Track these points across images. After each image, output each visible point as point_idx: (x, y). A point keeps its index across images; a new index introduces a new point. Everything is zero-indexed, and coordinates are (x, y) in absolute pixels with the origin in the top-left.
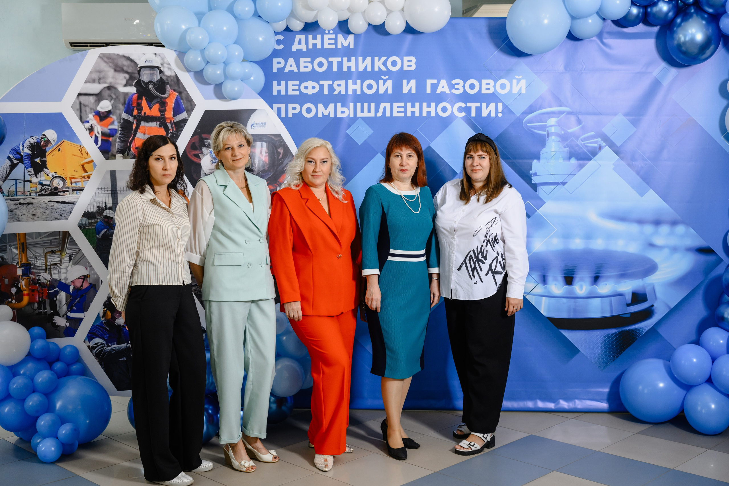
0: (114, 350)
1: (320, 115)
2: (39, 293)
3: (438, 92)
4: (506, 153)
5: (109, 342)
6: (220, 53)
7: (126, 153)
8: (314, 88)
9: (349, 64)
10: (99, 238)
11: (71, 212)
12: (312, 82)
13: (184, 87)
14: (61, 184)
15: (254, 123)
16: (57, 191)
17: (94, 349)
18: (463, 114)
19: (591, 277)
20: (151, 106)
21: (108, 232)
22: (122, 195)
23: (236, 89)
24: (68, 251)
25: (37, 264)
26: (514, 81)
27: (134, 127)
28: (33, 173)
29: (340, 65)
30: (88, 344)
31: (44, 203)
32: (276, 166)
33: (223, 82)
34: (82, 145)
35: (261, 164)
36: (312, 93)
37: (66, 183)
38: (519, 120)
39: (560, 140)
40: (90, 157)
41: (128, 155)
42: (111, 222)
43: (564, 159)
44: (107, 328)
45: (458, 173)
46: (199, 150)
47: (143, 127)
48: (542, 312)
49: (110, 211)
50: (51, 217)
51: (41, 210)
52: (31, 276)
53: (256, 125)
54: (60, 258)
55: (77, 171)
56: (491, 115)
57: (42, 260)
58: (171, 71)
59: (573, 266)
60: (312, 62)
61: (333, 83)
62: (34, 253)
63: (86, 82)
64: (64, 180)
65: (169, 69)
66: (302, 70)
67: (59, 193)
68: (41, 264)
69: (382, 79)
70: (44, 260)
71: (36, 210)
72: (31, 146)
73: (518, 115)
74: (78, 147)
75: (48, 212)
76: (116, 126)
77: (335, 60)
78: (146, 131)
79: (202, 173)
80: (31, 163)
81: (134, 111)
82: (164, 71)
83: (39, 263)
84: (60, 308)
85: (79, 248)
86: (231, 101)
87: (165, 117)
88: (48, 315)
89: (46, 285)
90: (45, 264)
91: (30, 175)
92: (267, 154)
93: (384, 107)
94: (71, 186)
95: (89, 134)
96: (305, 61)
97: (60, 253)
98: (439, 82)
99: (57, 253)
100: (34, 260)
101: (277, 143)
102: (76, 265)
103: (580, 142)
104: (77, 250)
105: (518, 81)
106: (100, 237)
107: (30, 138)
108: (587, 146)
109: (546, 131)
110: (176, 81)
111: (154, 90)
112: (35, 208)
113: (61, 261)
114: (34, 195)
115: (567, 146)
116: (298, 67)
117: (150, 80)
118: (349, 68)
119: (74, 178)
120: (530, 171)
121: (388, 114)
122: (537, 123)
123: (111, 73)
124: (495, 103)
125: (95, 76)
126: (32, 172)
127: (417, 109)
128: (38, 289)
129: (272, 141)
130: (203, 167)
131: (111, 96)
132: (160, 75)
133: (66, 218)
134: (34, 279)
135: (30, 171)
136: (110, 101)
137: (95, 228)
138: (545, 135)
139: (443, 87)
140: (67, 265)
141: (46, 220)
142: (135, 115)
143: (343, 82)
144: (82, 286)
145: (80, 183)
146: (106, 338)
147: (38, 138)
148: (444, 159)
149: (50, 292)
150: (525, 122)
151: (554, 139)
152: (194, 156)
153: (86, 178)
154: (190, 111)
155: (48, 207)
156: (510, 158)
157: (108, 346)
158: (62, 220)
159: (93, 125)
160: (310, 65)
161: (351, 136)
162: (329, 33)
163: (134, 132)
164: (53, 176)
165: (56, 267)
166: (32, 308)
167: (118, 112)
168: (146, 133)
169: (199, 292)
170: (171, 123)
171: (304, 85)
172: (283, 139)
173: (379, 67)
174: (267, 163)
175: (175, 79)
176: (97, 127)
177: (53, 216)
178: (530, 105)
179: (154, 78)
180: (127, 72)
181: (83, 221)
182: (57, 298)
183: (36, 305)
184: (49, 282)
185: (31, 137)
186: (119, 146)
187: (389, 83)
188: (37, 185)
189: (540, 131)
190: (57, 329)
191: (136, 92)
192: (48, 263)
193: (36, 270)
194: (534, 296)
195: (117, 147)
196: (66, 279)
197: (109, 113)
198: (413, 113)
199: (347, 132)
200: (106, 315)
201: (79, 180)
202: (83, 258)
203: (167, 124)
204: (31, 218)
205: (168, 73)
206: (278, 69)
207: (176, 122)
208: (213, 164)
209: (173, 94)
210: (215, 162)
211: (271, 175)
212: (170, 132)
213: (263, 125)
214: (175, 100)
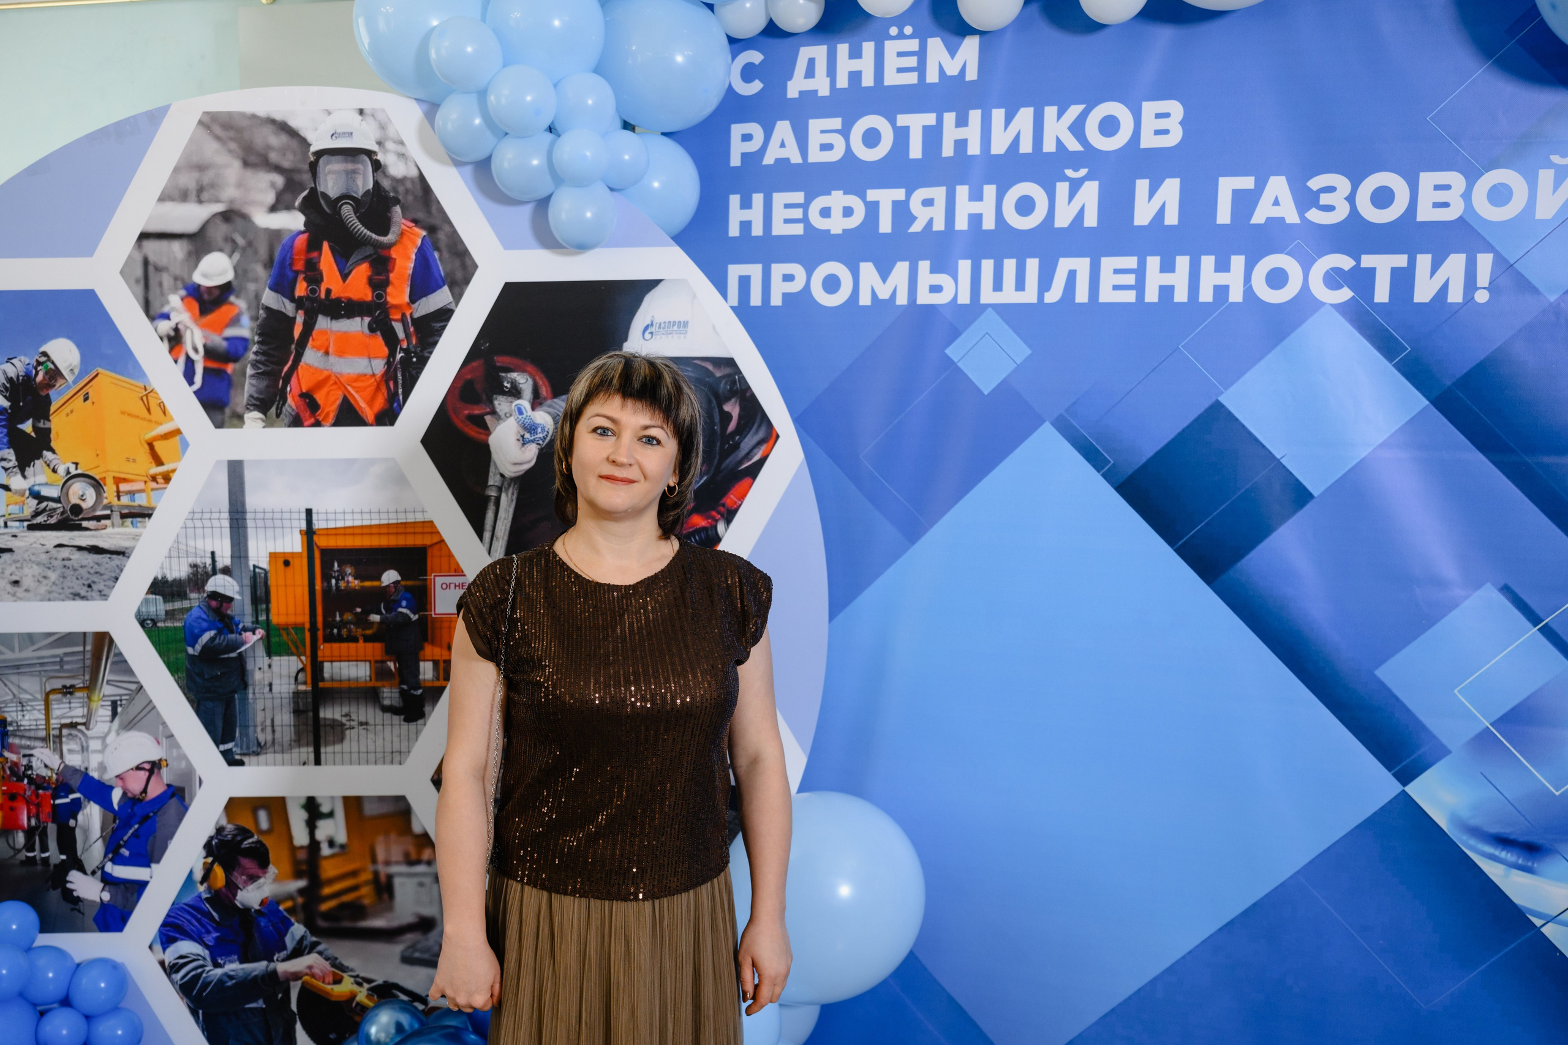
0: (231, 977)
1: (865, 300)
2: (28, 803)
3: (1258, 218)
5: (218, 953)
6: (529, 98)
7: (273, 410)
8: (848, 212)
9: (962, 133)
10: (194, 655)
11: (117, 579)
12: (844, 194)
13: (444, 213)
14: (91, 495)
15: (652, 322)
16: (80, 517)
17: (177, 971)
18: (1345, 294)
20: (347, 271)
21: (220, 639)
22: (261, 532)
23: (589, 215)
24: (107, 690)
25: (23, 723)
26: (1547, 176)
27: (297, 333)
28: (14, 462)
29: (932, 136)
30: (161, 956)
31: (44, 549)
32: (717, 457)
33: (551, 195)
34: (150, 386)
36: (844, 230)
37: (105, 495)
38: (1556, 317)
40: (172, 419)
41: (278, 416)
42: (227, 609)
44: (214, 914)
46: (485, 404)
47: (324, 332)
49: (227, 578)
50: (61, 591)
51: (36, 570)
52: (6, 754)
53: (660, 327)
54: (86, 710)
55: (134, 461)
56: (1446, 298)
57: (36, 712)
58: (406, 164)
60: (845, 132)
61: (909, 195)
62: (16, 692)
63: (162, 199)
64: (97, 485)
65: (402, 156)
66: (816, 156)
67: (85, 524)
68: (35, 723)
70: (43, 712)
71: (22, 568)
72: (8, 385)
73: (1552, 298)
74: (137, 389)
75: (53, 576)
76: (245, 329)
77: (916, 122)
78: (331, 345)
79: (491, 474)
80: (8, 435)
81: (298, 287)
83: (30, 720)
84: (85, 850)
85: (138, 683)
86: (582, 253)
87: (386, 302)
88: (52, 866)
89: (49, 784)
90: (46, 725)
91: (6, 469)
93: (1070, 271)
94: (119, 503)
95: (171, 351)
96: (822, 129)
97: (86, 695)
98: (1261, 185)
99: (78, 694)
100: (17, 711)
101: (722, 385)
102: (129, 730)
104: (133, 687)
105: (1561, 176)
106: (196, 654)
107: (7, 362)
110: (419, 193)
111: (357, 221)
112: (18, 565)
113: (89, 716)
114: (17, 527)
116: (803, 147)
117: (344, 191)
118: (961, 145)
119: (125, 480)
121: (1082, 296)
123: (231, 170)
124: (1464, 255)
125: (188, 180)
126: (10, 460)
127: (1179, 279)
128: (25, 793)
129: (707, 379)
130: (495, 456)
131: (233, 241)
132: (374, 177)
133: (104, 595)
134: (15, 765)
135: (5, 457)
136: (230, 256)
137: (184, 626)
139: (1276, 203)
140: (106, 730)
141: (49, 600)
142: (299, 297)
143: (938, 193)
144: (145, 791)
145: (144, 495)
146: (210, 941)
147: (27, 361)
149: (58, 801)
152: (469, 422)
153: (160, 480)
154: (459, 283)
155: (53, 561)
156: (1511, 450)
157: (216, 965)
158: (93, 599)
159: (180, 327)
160: (838, 141)
161: (960, 365)
162: (901, 36)
163: (296, 349)
164: (68, 472)
165: (74, 732)
166: (9, 844)
167: (252, 287)
168: (331, 350)
170: (403, 320)
171: (820, 202)
172: (740, 372)
173: (1058, 140)
175: (418, 186)
176: (192, 332)
177: (69, 588)
179: (357, 186)
180: (278, 169)
181: (151, 604)
182: (76, 819)
183: (20, 838)
184: (57, 774)
185: (9, 360)
186: (254, 389)
187: (1090, 193)
188: (23, 499)
190: (78, 907)
191: (302, 228)
192: (52, 721)
193: (21, 739)
195: (248, 392)
196: (102, 768)
197: (226, 289)
198: (1166, 291)
199: (948, 351)
200: (212, 876)
201: (139, 486)
202: (149, 712)
203: (394, 323)
204: (9, 593)
205: (397, 169)
206: (744, 156)
207: (418, 318)
208: (526, 446)
209: (412, 234)
210: (533, 441)
211: (700, 483)
212: (401, 349)
213: (681, 329)
214: (416, 251)
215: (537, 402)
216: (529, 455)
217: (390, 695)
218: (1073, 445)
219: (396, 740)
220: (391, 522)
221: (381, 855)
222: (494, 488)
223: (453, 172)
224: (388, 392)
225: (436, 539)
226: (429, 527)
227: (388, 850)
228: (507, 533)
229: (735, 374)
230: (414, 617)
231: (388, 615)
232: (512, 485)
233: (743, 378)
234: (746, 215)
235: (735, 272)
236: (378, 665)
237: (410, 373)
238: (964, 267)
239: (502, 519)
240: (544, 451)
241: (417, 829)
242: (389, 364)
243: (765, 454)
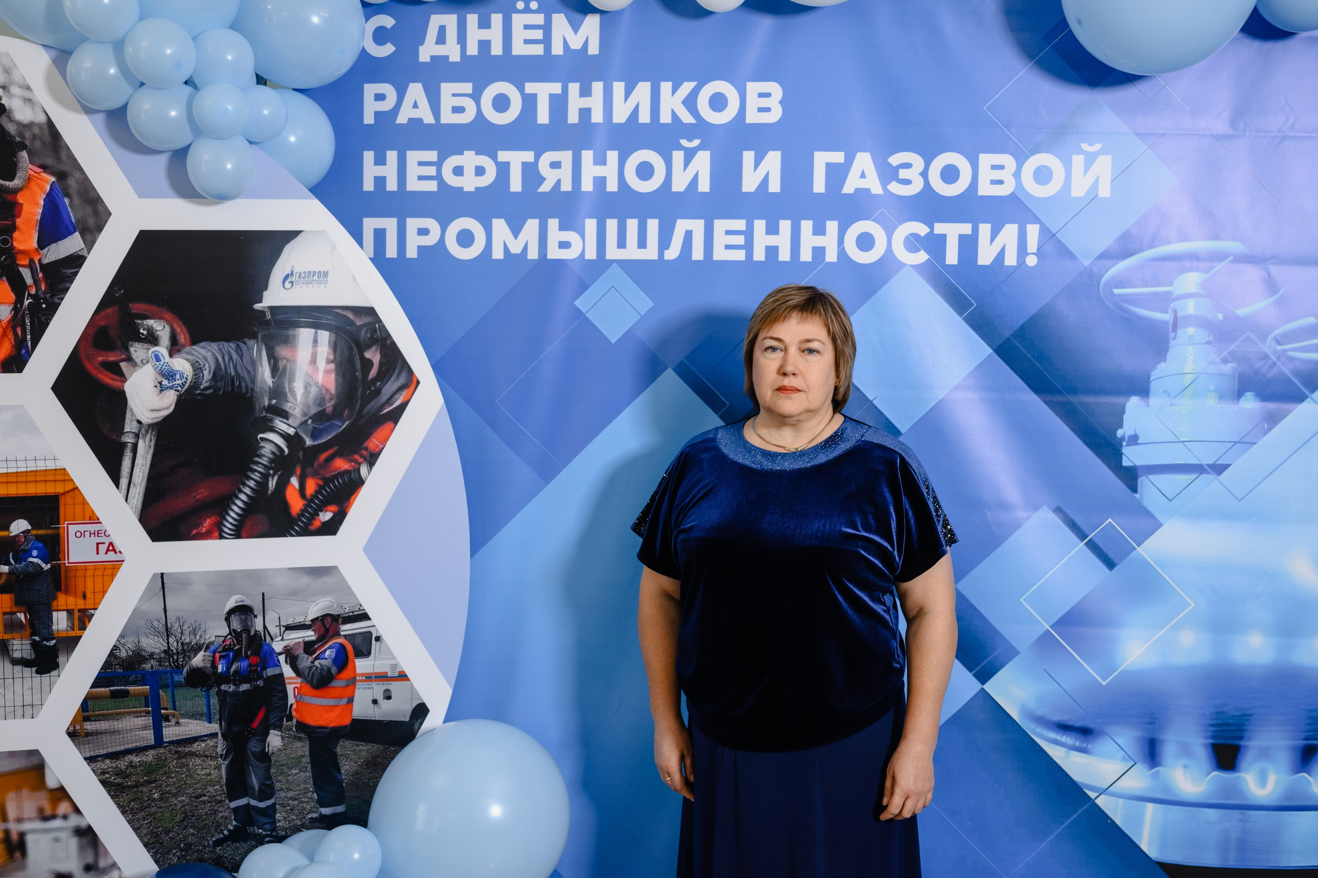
1: (498, 253)
3: (849, 188)
4: (1047, 374)
6: (169, 51)
8: (480, 171)
9: (585, 102)
12: (476, 154)
13: (75, 160)
15: (292, 272)
18: (922, 257)
19: (1293, 748)
23: (229, 166)
26: (1078, 161)
29: (559, 104)
32: (359, 402)
33: (189, 146)
35: (311, 396)
36: (476, 188)
38: (1090, 279)
39: (1211, 338)
43: (1222, 397)
45: (903, 431)
46: (121, 351)
48: (1144, 847)
53: (300, 277)
56: (1003, 261)
58: (33, 109)
59: (1239, 714)
60: (476, 96)
61: (537, 157)
65: (29, 101)
66: (448, 117)
69: (681, 148)
73: (1086, 263)
77: (544, 91)
79: (127, 421)
82: (12, 108)
86: (221, 203)
87: (12, 248)
92: (332, 366)
93: (687, 231)
96: (454, 93)
98: (850, 160)
101: (363, 333)
103: (1269, 347)
105: (1090, 160)
108: (1291, 359)
109: (1170, 309)
110: (48, 138)
115: (1230, 358)
116: (435, 108)
118: (585, 113)
120: (1117, 429)
121: (698, 254)
122: (1142, 287)
124: (1016, 226)
127: (783, 240)
129: (348, 327)
130: (131, 402)
138: (1167, 323)
139: (863, 176)
143: (566, 157)
148: (862, 389)
150: (1106, 284)
151: (1193, 336)
152: (104, 370)
154: (91, 230)
156: (1059, 392)
160: (469, 104)
161: (587, 315)
162: (528, 10)
169: (117, 775)
170: (31, 266)
171: (453, 161)
172: (381, 321)
173: (674, 114)
174: (331, 394)
175: (46, 132)
178: (1119, 234)
187: (703, 162)
189: (1151, 309)
194: (1121, 801)
198: (772, 251)
199: (576, 303)
203: (20, 269)
205: (22, 113)
206: (377, 114)
207: (47, 264)
208: (164, 392)
209: (40, 179)
210: (171, 388)
211: (343, 428)
212: (29, 295)
213: (321, 279)
214: (44, 197)
215: (175, 348)
216: (169, 400)
217: (20, 647)
218: (693, 389)
219: (28, 693)
220: (19, 470)
221: (12, 812)
222: (130, 435)
223: (83, 120)
224: (15, 338)
225: (69, 487)
226: (61, 475)
227: (20, 807)
228: (145, 480)
229: (376, 323)
230: (46, 567)
231: (17, 566)
232: (150, 432)
233: (384, 326)
234: (380, 171)
235: (370, 225)
236: (8, 616)
237: (39, 320)
238: (591, 225)
239: (140, 466)
240: (183, 397)
241: (51, 783)
242: (16, 310)
243: (406, 399)
